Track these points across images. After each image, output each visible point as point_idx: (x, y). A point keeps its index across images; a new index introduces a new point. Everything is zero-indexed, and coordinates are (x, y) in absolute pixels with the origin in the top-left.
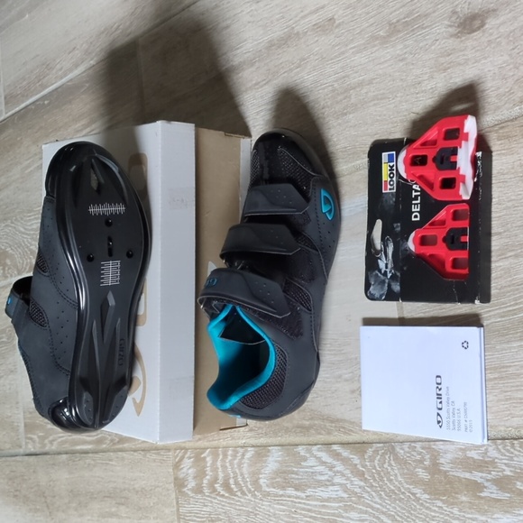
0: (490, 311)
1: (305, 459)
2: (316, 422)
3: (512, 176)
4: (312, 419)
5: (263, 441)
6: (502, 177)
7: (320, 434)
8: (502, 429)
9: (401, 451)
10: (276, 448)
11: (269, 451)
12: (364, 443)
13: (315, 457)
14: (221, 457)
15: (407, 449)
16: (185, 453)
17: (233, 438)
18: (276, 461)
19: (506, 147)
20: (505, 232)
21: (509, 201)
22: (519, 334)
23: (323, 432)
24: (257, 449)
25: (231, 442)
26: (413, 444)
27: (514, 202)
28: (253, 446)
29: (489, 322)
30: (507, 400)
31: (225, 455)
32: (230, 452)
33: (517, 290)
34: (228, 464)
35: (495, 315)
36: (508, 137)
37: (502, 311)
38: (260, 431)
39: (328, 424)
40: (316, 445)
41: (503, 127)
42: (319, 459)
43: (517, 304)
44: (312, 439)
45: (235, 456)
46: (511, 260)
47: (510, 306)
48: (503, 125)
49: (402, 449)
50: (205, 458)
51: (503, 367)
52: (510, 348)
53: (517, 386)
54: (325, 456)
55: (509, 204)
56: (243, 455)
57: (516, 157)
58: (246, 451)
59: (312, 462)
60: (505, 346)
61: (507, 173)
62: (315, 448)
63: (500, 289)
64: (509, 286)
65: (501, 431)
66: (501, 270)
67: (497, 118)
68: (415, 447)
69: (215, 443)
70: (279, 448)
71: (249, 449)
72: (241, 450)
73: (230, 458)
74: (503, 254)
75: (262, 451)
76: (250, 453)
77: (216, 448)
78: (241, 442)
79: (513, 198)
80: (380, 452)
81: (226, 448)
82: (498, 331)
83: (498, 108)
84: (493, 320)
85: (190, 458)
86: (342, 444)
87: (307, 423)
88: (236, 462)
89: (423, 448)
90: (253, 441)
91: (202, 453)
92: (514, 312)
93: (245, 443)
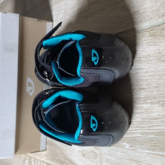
0: (137, 130)
2: (66, 161)
3: (154, 58)
4: (65, 159)
6: (149, 58)
14: (36, 163)
16: (27, 157)
17: (40, 157)
19: (153, 41)
20: (148, 88)
21: (151, 72)
22: (148, 146)
25: (40, 158)
27: (153, 73)
29: (136, 135)
32: (39, 162)
33: (150, 122)
35: (139, 133)
36: (154, 36)
37: (142, 131)
38: (48, 157)
41: (152, 30)
43: (149, 130)
46: (149, 105)
47: (146, 130)
48: (153, 28)
50: (31, 162)
51: (140, 162)
52: (144, 152)
55: (151, 74)
57: (157, 47)
60: (142, 151)
61: (152, 56)
63: (142, 119)
64: (147, 119)
66: (144, 109)
67: (151, 24)
69: (35, 157)
71: (45, 164)
72: (42, 163)
74: (145, 101)
77: (35, 159)
78: (43, 160)
79: (153, 70)
81: (38, 160)
82: (139, 141)
83: (151, 19)
84: (137, 135)
85: (28, 160)
87: (63, 160)
90: (46, 161)
91: (31, 159)
92: (147, 134)
93: (44, 160)
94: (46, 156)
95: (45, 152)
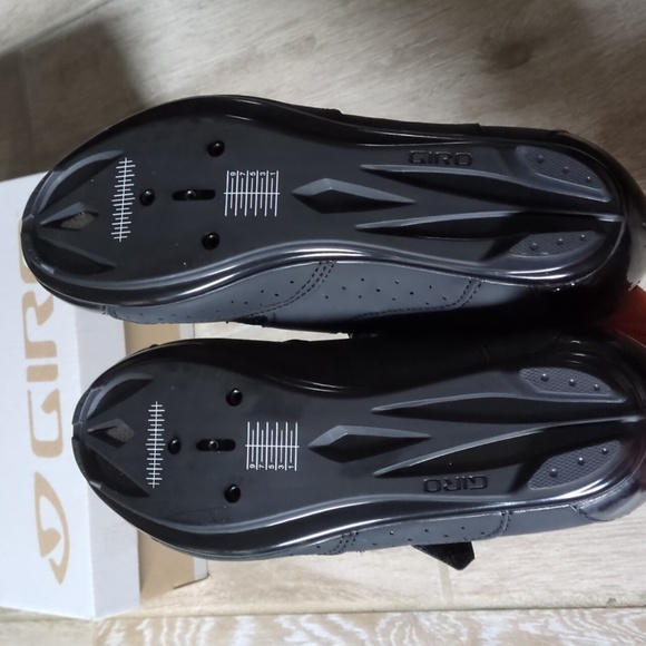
1: (289, 633)
2: (305, 584)
4: (298, 579)
5: (226, 608)
7: (310, 599)
8: (567, 594)
9: (427, 623)
10: (246, 617)
11: (236, 622)
12: (374, 611)
13: (305, 630)
14: (165, 630)
15: (435, 621)
16: (112, 625)
17: (183, 604)
18: (247, 636)
23: (315, 597)
24: (218, 619)
25: (179, 610)
26: (444, 614)
28: (212, 615)
30: (573, 556)
31: (172, 628)
32: (179, 623)
34: (176, 640)
38: (222, 595)
39: (321, 587)
40: (305, 613)
42: (309, 633)
44: (298, 606)
45: (186, 628)
49: (429, 620)
50: (141, 632)
53: (587, 538)
54: (318, 630)
56: (198, 628)
58: (203, 622)
59: (298, 637)
62: (303, 619)
65: (566, 597)
68: (447, 618)
69: (156, 611)
70: (251, 618)
71: (207, 619)
72: (195, 621)
73: (178, 631)
75: (226, 622)
76: (209, 624)
77: (158, 618)
78: (195, 609)
80: (397, 624)
81: (173, 618)
85: (119, 631)
86: (344, 613)
87: (291, 585)
88: (188, 636)
89: (457, 619)
90: (211, 609)
91: (138, 624)
93: (200, 611)
94: (209, 594)
95: (203, 583)
